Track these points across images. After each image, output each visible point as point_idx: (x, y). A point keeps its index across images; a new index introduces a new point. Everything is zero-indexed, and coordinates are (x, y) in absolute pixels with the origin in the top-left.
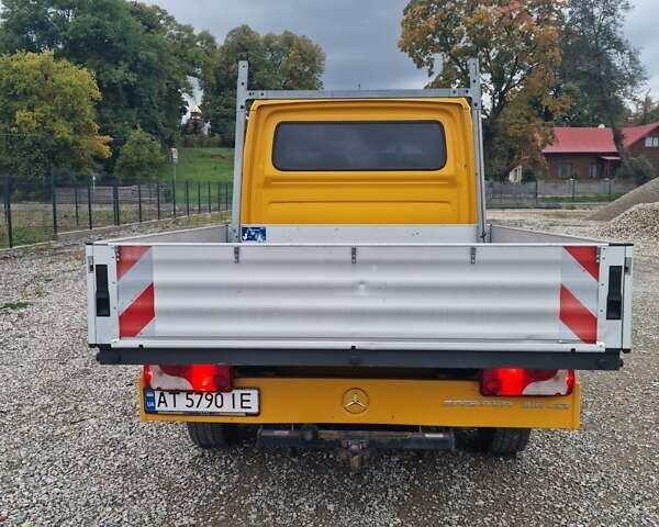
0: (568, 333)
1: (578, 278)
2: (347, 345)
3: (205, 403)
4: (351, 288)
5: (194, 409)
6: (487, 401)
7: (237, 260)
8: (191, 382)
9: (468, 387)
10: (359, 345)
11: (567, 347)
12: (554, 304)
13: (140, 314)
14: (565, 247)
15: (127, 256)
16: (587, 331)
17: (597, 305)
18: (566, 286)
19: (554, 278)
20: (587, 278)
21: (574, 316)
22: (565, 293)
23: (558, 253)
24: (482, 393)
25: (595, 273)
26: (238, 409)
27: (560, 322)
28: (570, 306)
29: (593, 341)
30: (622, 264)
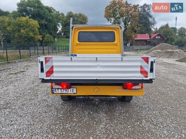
0: (142, 75)
1: (144, 64)
2: (95, 78)
3: (64, 91)
4: (96, 66)
5: (62, 92)
6: (124, 90)
7: (71, 60)
8: (62, 87)
9: (121, 87)
10: (98, 78)
11: (141, 79)
12: (139, 69)
13: (50, 72)
14: (142, 57)
15: (47, 59)
16: (146, 75)
17: (148, 70)
19: (139, 64)
20: (146, 64)
21: (143, 72)
22: (141, 67)
23: (140, 58)
24: (123, 88)
25: (148, 63)
26: (72, 92)
27: (140, 73)
28: (143, 70)
29: (147, 77)
30: (153, 61)
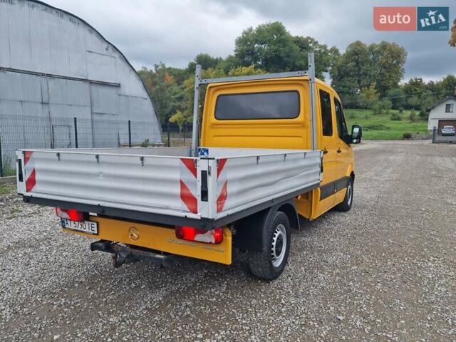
0: (185, 207)
1: (188, 176)
2: (97, 203)
3: (80, 226)
4: (97, 175)
5: (76, 228)
6: (181, 241)
8: (68, 215)
9: (173, 231)
10: (102, 204)
11: (183, 215)
12: (177, 190)
13: (31, 183)
14: (181, 159)
15: (27, 156)
16: (193, 207)
17: (197, 193)
18: (183, 181)
19: (176, 176)
20: (192, 176)
21: (187, 198)
22: (183, 185)
23: (176, 161)
24: (177, 237)
25: (195, 175)
26: (90, 231)
27: (181, 200)
28: (185, 192)
29: (196, 213)
30: (206, 169)
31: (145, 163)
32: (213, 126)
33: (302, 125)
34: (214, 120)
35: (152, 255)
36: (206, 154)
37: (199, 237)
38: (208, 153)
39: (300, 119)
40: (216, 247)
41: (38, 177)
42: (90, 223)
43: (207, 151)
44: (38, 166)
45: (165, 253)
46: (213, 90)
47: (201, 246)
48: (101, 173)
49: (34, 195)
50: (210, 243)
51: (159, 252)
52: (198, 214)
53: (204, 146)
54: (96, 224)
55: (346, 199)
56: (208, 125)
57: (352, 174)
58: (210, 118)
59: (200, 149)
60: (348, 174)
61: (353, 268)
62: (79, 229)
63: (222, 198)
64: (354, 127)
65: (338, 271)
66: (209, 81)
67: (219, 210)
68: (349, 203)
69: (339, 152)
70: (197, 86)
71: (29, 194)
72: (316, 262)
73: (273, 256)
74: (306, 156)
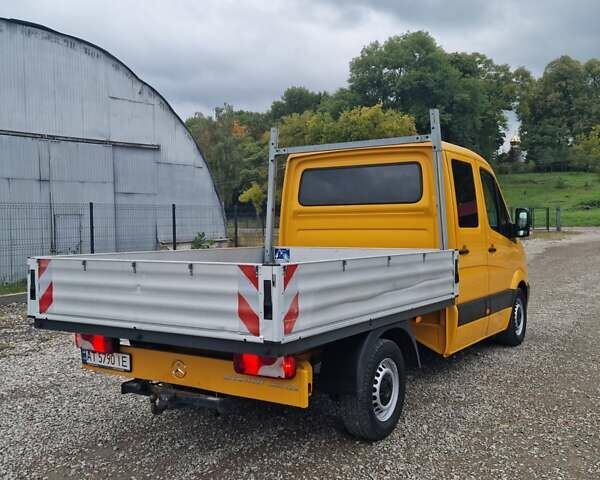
0: (244, 328)
1: (247, 288)
2: (131, 326)
4: (133, 289)
5: (102, 364)
8: (93, 344)
10: (138, 326)
11: (241, 338)
12: (234, 306)
13: (47, 301)
14: (239, 266)
15: (43, 265)
16: (255, 327)
17: (258, 308)
18: (242, 294)
19: (233, 287)
20: (252, 287)
21: (247, 316)
22: (241, 299)
23: (233, 268)
24: (236, 370)
25: (257, 286)
26: (121, 366)
27: (239, 319)
28: (244, 308)
29: (258, 335)
30: (270, 278)
31: (194, 272)
32: (297, 214)
33: (426, 212)
34: (297, 206)
35: (203, 397)
36: (285, 256)
37: (264, 370)
38: (288, 254)
39: (423, 203)
40: (287, 384)
41: (55, 293)
42: (121, 355)
43: (288, 252)
44: (56, 278)
45: (220, 395)
46: (295, 162)
47: (268, 382)
48: (139, 285)
49: (50, 317)
50: (279, 378)
51: (212, 394)
52: (261, 337)
53: (284, 245)
54: (128, 356)
55: (512, 326)
56: (290, 213)
57: (523, 286)
58: (292, 204)
59: (277, 250)
60: (514, 285)
61: (502, 426)
62: (105, 364)
63: (291, 316)
64: (519, 211)
65: (478, 430)
66: (289, 150)
67: (288, 332)
68: (519, 333)
69: (492, 250)
70: (272, 157)
71: (43, 316)
72: (448, 418)
73: (376, 405)
74: (426, 258)
